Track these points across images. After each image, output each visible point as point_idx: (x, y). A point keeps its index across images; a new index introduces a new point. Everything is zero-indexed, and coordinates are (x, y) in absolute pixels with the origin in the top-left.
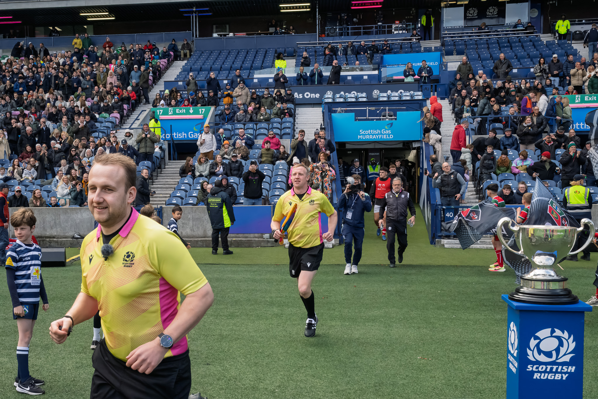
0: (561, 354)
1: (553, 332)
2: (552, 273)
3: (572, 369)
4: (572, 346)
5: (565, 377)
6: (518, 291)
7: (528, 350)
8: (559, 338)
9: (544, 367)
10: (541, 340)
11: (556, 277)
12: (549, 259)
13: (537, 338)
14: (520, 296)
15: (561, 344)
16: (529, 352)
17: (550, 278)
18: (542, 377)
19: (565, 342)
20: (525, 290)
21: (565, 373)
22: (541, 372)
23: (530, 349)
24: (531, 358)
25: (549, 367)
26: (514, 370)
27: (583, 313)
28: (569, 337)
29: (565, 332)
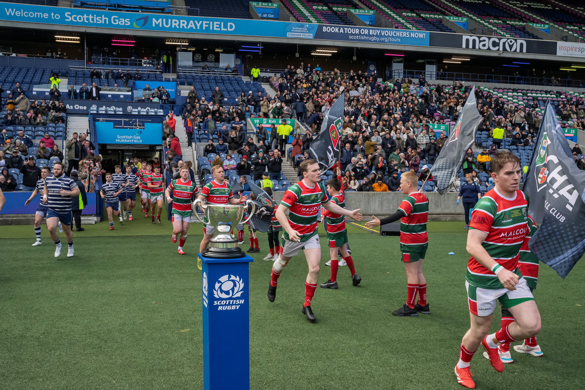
0: (235, 292)
1: (230, 277)
2: (229, 237)
3: (242, 301)
4: (242, 285)
5: (238, 307)
6: (208, 251)
7: (214, 291)
8: (233, 281)
9: (225, 301)
10: (222, 283)
11: (231, 240)
12: (227, 228)
13: (219, 282)
14: (209, 254)
15: (235, 285)
16: (215, 292)
17: (228, 240)
18: (224, 309)
19: (237, 283)
20: (212, 249)
21: (238, 305)
22: (223, 305)
23: (215, 290)
24: (216, 296)
25: (228, 301)
26: (206, 305)
27: (248, 263)
28: (240, 280)
29: (238, 277)
